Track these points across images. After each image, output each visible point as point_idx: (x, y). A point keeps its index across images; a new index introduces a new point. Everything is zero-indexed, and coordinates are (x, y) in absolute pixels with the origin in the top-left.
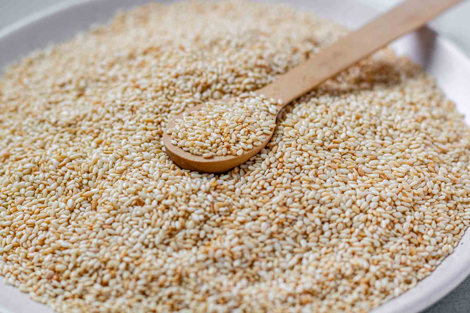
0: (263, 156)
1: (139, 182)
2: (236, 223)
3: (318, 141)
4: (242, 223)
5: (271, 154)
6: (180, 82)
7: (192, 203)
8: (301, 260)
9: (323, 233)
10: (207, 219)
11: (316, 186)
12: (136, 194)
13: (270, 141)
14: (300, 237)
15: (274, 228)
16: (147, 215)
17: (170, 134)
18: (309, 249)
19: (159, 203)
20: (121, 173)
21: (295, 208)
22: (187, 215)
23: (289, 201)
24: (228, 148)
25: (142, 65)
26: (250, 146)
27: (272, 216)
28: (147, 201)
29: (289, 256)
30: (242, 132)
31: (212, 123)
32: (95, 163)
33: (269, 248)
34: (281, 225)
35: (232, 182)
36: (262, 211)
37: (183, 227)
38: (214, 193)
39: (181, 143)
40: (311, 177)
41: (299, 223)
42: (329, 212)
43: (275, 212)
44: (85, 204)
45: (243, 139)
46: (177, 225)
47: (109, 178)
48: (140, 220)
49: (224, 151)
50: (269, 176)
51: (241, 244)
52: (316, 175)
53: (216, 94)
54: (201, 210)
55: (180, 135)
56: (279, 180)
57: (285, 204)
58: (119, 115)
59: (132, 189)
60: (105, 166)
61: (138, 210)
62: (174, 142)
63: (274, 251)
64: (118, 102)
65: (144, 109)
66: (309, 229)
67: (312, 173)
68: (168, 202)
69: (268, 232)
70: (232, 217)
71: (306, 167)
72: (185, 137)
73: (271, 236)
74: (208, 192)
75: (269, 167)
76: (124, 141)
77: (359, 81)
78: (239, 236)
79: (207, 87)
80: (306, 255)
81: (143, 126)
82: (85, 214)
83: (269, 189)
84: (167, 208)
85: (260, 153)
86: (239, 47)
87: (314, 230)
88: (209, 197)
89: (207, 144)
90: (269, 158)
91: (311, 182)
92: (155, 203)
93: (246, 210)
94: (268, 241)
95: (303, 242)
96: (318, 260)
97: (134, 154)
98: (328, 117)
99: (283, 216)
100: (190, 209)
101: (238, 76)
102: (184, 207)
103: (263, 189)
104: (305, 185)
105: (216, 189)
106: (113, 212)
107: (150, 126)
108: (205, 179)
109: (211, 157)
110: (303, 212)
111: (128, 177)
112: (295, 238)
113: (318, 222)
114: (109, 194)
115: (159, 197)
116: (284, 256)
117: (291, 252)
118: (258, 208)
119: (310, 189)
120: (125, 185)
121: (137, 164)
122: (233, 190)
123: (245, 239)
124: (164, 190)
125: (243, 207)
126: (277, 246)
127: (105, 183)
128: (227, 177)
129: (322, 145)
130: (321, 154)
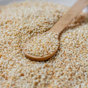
0: (58, 53)
1: (20, 68)
2: (56, 77)
3: (74, 45)
4: (59, 77)
5: (61, 52)
6: (22, 31)
7: (40, 72)
8: (80, 86)
9: (84, 76)
10: (46, 77)
11: (78, 60)
12: (20, 72)
13: (59, 47)
14: (78, 78)
15: (70, 77)
16: (26, 79)
17: (26, 50)
18: (82, 82)
19: (29, 74)
20: (12, 65)
21: (74, 69)
22: (40, 77)
23: (71, 67)
24: (47, 52)
25: (6, 27)
26: (54, 50)
27: (68, 73)
28: (25, 74)
29: (76, 85)
30: (50, 46)
31: (39, 44)
32: (2, 63)
33: (69, 84)
34: (71, 75)
35: (51, 63)
36: (64, 72)
37: (40, 81)
38: (46, 68)
39: (31, 53)
40: (76, 58)
41: (77, 74)
42: (85, 68)
43: (68, 71)
44: (3, 78)
45: (51, 48)
46: (37, 81)
47: (8, 68)
48: (24, 81)
49: (46, 53)
50: (62, 59)
51: (60, 84)
52: (77, 57)
53: (35, 34)
54: (44, 75)
55: (30, 50)
56: (66, 60)
57: (70, 68)
58: (5, 46)
59: (19, 71)
60: (6, 64)
61: (22, 78)
62: (28, 52)
63: (71, 84)
64: (3, 41)
65: (13, 42)
66: (80, 75)
67: (75, 56)
68: (32, 73)
69: (68, 78)
70: (54, 75)
71: (73, 54)
72: (31, 50)
73: (69, 80)
74: (44, 68)
75: (61, 56)
76: (9, 54)
77: (76, 23)
78: (59, 81)
79: (31, 32)
80: (81, 84)
81: (14, 48)
82: (4, 82)
83: (64, 64)
84: (32, 75)
85: (57, 52)
86: (37, 17)
87: (82, 75)
88: (45, 69)
89: (40, 52)
90: (60, 53)
91: (76, 59)
92: (28, 74)
93: (59, 72)
94: (69, 82)
95: (79, 80)
96: (86, 85)
97: (15, 58)
98: (74, 37)
99: (71, 72)
100: (40, 75)
101: (40, 27)
102: (38, 74)
103: (62, 64)
104: (74, 60)
105: (46, 66)
106: (14, 80)
107: (17, 48)
108: (42, 63)
109: (43, 56)
110: (77, 70)
111: (15, 67)
112: (77, 79)
113: (82, 72)
114: (11, 74)
115: (29, 72)
116: (75, 86)
117: (77, 84)
118: (62, 71)
119: (76, 61)
120: (15, 69)
121: (17, 62)
122: (52, 66)
123: (61, 82)
124: (30, 69)
125: (57, 71)
126: (72, 83)
127: (8, 70)
128: (48, 62)
129: (75, 46)
130: (76, 49)
